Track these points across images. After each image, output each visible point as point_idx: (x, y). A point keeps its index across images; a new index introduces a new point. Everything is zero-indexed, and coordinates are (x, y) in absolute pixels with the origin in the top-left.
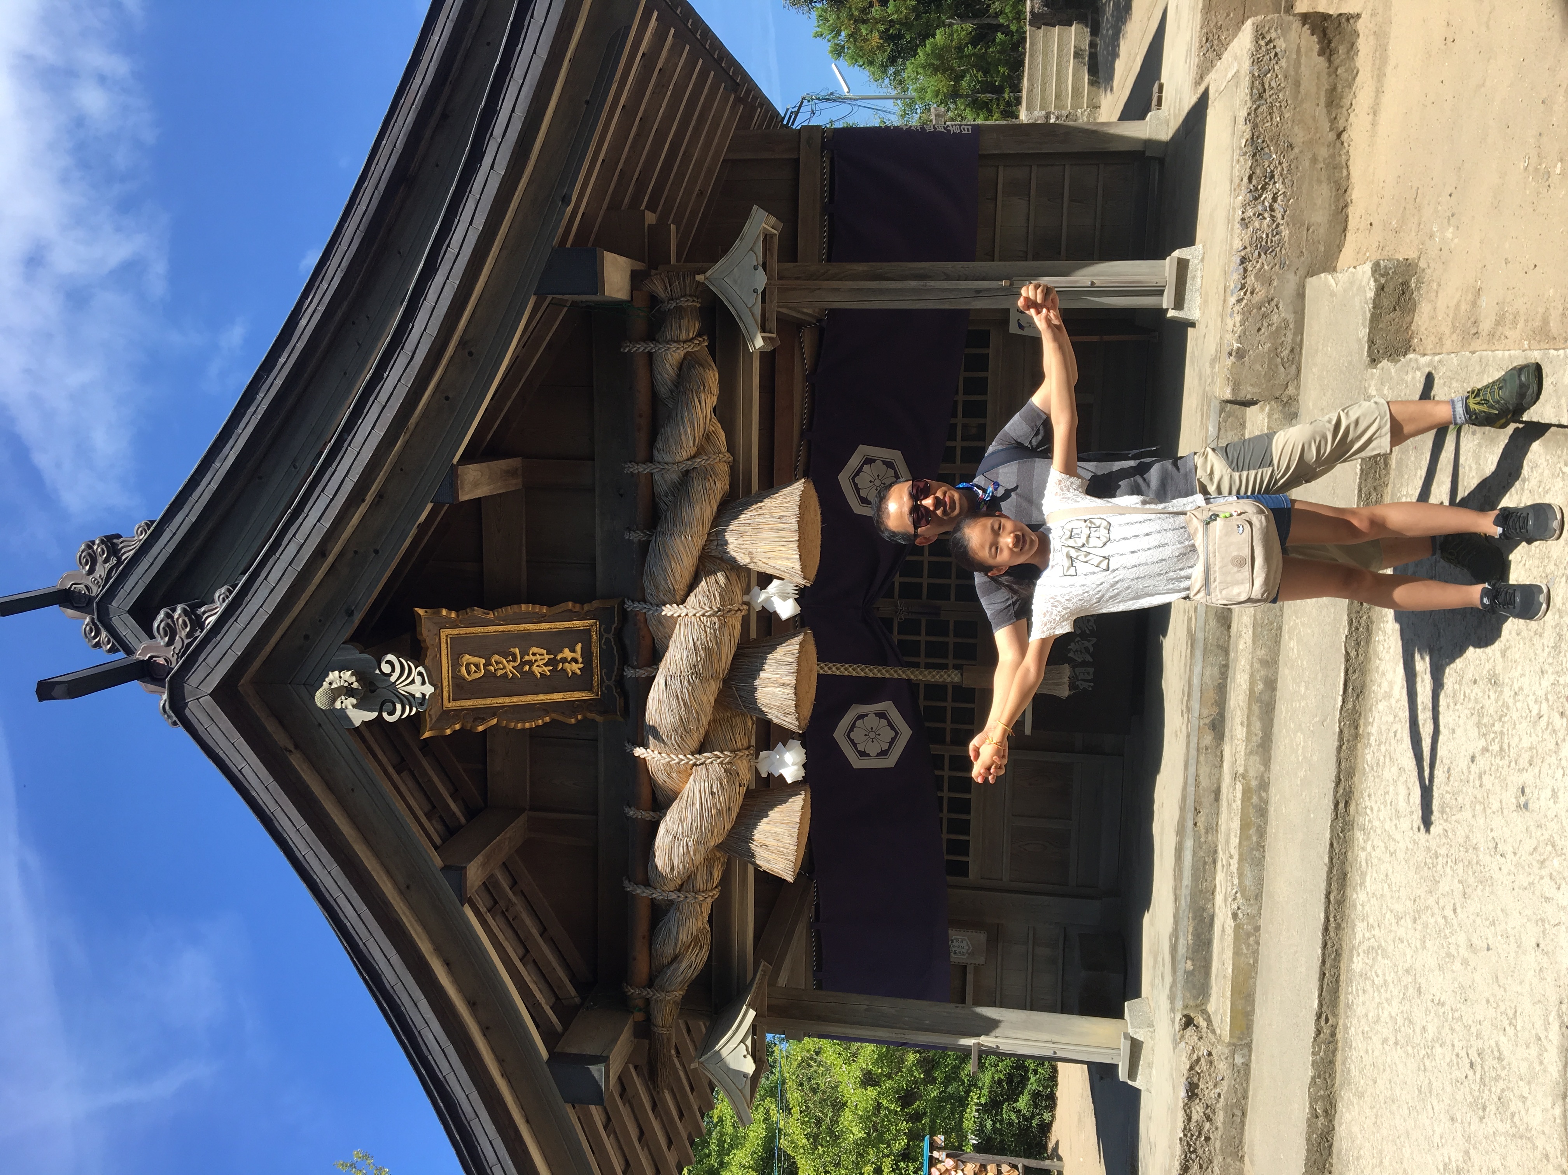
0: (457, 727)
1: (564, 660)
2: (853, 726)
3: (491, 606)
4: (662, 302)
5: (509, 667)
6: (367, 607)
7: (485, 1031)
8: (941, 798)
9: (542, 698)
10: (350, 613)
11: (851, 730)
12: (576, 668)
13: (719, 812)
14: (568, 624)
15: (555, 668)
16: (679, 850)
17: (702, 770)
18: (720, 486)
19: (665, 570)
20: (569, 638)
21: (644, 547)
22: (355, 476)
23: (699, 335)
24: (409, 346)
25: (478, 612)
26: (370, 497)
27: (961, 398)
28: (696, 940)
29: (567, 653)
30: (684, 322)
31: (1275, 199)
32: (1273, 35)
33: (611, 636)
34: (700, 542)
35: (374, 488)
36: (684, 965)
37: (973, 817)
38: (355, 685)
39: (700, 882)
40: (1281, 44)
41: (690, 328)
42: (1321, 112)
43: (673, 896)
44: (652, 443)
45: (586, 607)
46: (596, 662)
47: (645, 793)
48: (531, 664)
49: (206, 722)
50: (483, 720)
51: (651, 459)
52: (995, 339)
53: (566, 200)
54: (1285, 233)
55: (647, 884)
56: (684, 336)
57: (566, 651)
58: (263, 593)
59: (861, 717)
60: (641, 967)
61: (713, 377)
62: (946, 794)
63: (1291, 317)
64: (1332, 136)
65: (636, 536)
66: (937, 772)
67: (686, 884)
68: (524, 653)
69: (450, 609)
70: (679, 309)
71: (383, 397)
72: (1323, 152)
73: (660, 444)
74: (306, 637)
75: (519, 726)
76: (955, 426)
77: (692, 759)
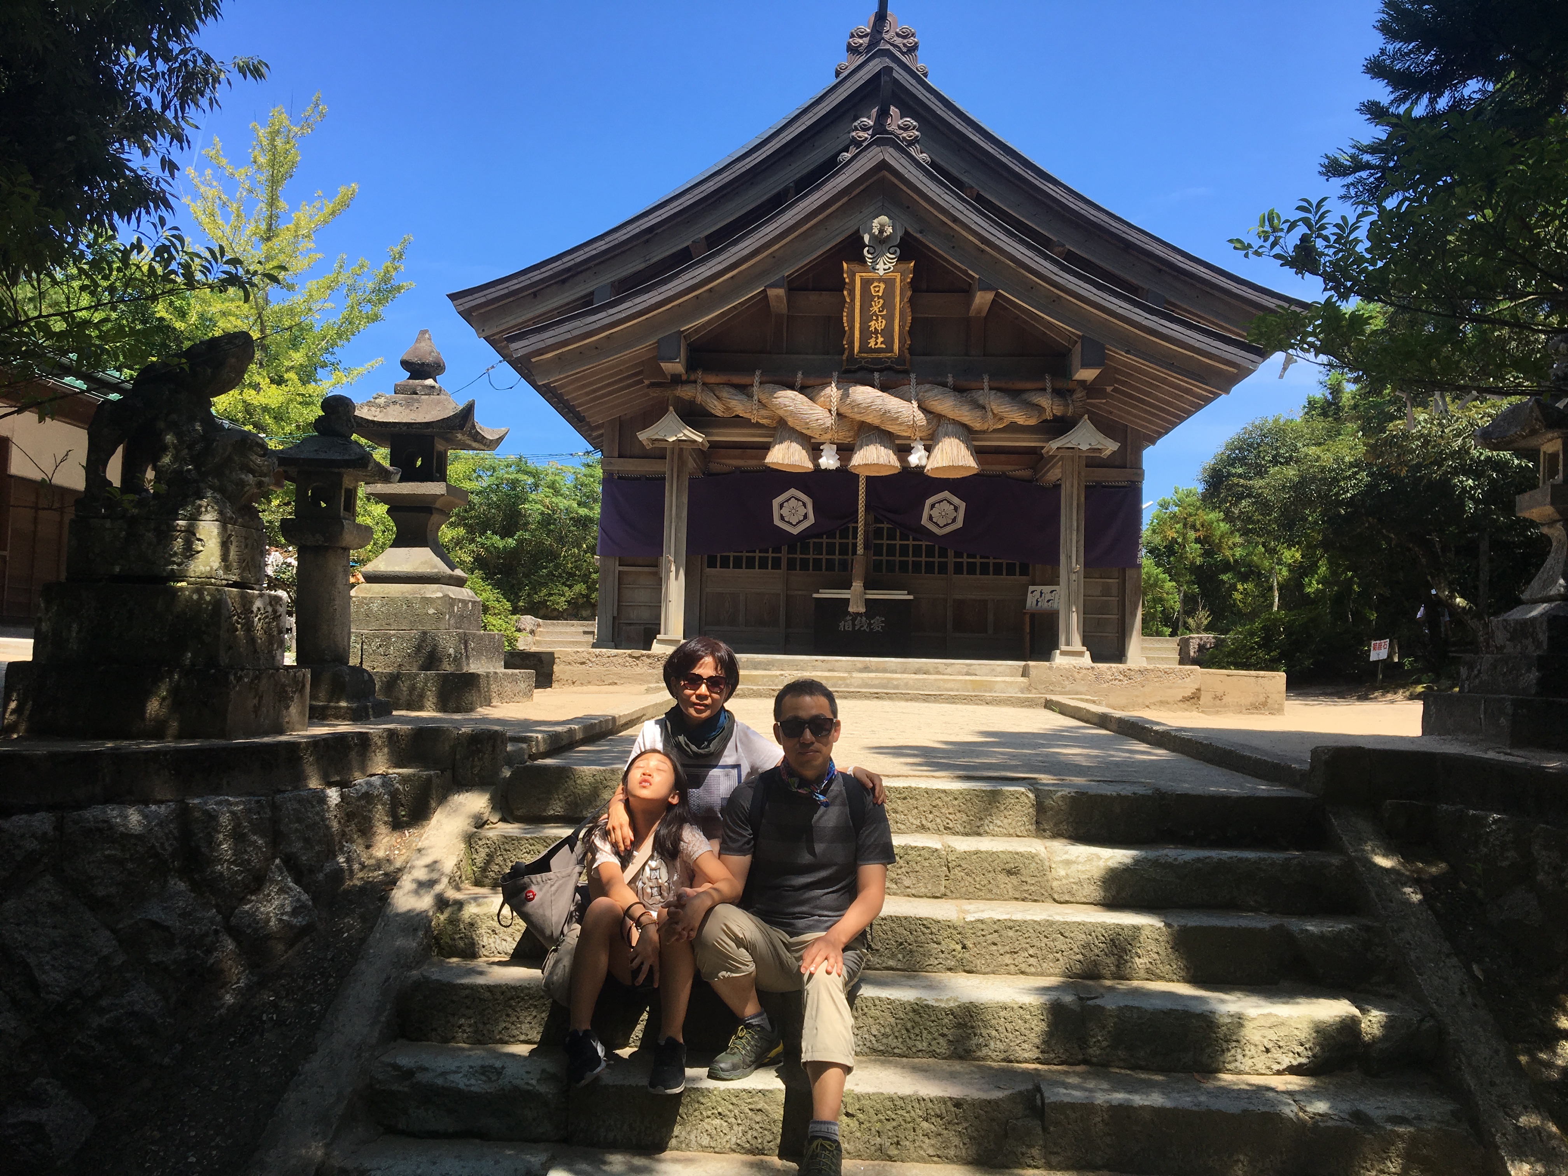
0: (847, 280)
1: (877, 338)
2: (798, 500)
3: (911, 300)
4: (1071, 396)
5: (876, 309)
6: (924, 240)
7: (697, 297)
8: (755, 552)
9: (857, 325)
10: (921, 233)
11: (796, 499)
12: (872, 344)
13: (807, 423)
14: (897, 341)
15: (873, 333)
16: (787, 402)
17: (828, 415)
18: (977, 425)
19: (936, 396)
20: (889, 342)
21: (944, 385)
22: (998, 242)
23: (1054, 415)
24: (1061, 273)
25: (909, 293)
26: (983, 246)
27: (991, 561)
28: (728, 409)
29: (880, 339)
30: (1062, 408)
31: (1120, 680)
32: (1192, 677)
33: (889, 364)
34: (951, 415)
35: (987, 249)
36: (716, 403)
37: (744, 570)
38: (885, 234)
39: (763, 412)
40: (1188, 680)
41: (1058, 411)
42: (1159, 698)
43: (756, 397)
44: (999, 389)
45: (906, 351)
46: (875, 355)
47: (810, 381)
48: (877, 320)
49: (870, 156)
50: (849, 294)
51: (991, 389)
52: (1024, 579)
53: (1128, 352)
54: (1105, 686)
55: (761, 383)
56: (1054, 407)
57: (882, 339)
58: (938, 190)
59: (804, 505)
60: (712, 379)
61: (1032, 422)
62: (757, 554)
63: (1067, 689)
64: (1147, 704)
65: (950, 380)
66: (770, 550)
67: (763, 405)
68: (883, 317)
69: (912, 279)
70: (1068, 405)
71: (1037, 259)
72: (1140, 700)
73: (999, 394)
74: (908, 207)
75: (845, 314)
76: (975, 558)
77: (834, 409)
